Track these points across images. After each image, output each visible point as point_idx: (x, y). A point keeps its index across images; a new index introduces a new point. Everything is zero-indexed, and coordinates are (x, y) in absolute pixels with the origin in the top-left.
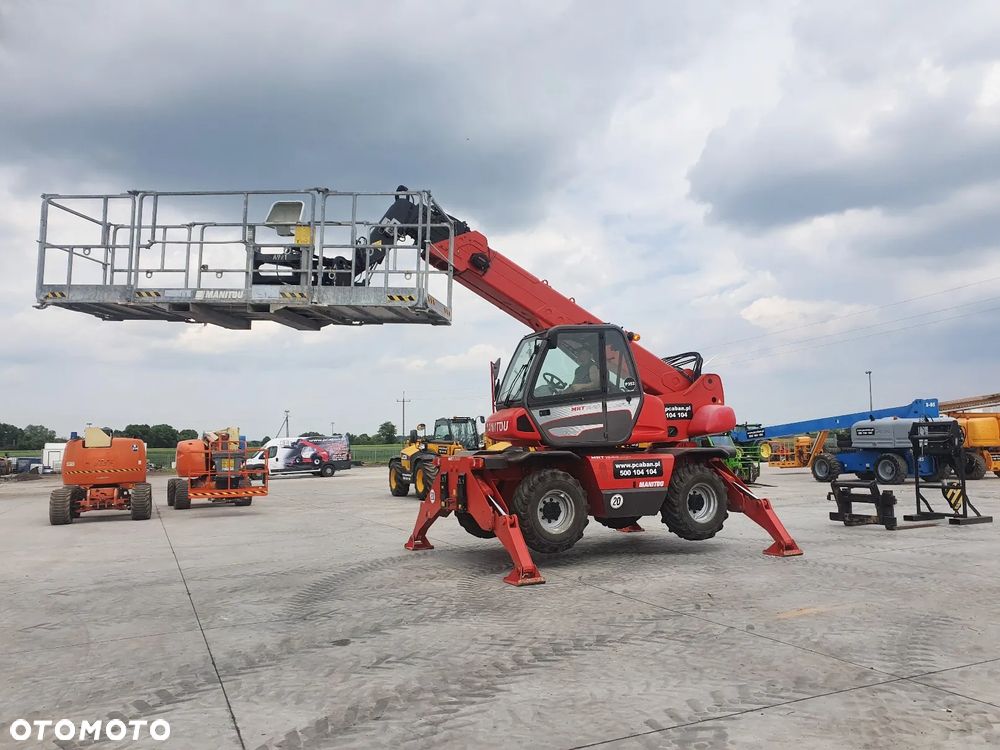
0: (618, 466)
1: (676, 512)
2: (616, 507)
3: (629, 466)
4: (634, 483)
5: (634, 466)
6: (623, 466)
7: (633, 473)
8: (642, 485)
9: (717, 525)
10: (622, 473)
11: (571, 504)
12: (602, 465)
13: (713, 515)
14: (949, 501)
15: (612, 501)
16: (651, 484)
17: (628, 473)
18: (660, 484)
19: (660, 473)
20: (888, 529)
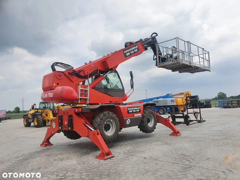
0: (128, 109)
1: (144, 124)
2: (128, 124)
3: (131, 109)
4: (133, 115)
5: (133, 109)
6: (130, 109)
7: (133, 111)
8: (135, 115)
9: (154, 127)
10: (130, 111)
11: (114, 124)
12: (124, 108)
13: (153, 124)
14: (195, 117)
15: (127, 122)
16: (137, 115)
17: (131, 111)
18: (140, 115)
19: (140, 111)
20: (187, 125)
